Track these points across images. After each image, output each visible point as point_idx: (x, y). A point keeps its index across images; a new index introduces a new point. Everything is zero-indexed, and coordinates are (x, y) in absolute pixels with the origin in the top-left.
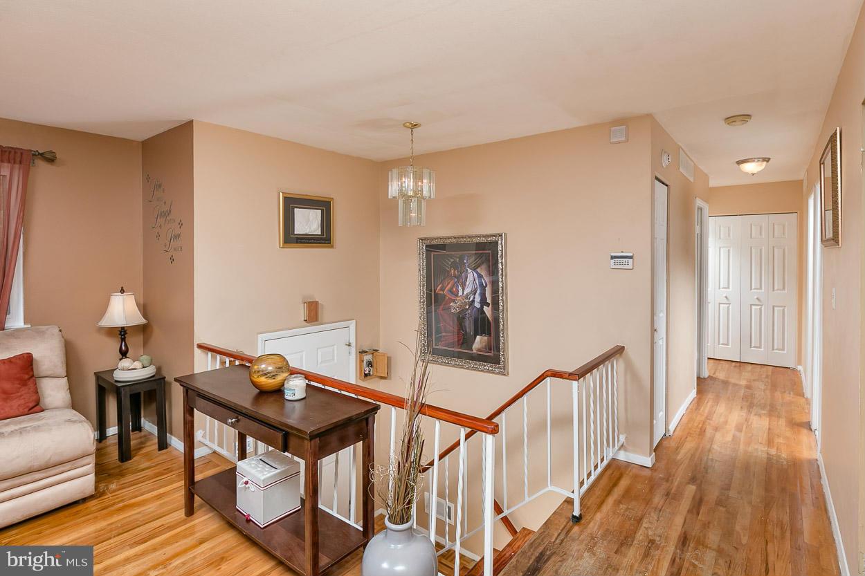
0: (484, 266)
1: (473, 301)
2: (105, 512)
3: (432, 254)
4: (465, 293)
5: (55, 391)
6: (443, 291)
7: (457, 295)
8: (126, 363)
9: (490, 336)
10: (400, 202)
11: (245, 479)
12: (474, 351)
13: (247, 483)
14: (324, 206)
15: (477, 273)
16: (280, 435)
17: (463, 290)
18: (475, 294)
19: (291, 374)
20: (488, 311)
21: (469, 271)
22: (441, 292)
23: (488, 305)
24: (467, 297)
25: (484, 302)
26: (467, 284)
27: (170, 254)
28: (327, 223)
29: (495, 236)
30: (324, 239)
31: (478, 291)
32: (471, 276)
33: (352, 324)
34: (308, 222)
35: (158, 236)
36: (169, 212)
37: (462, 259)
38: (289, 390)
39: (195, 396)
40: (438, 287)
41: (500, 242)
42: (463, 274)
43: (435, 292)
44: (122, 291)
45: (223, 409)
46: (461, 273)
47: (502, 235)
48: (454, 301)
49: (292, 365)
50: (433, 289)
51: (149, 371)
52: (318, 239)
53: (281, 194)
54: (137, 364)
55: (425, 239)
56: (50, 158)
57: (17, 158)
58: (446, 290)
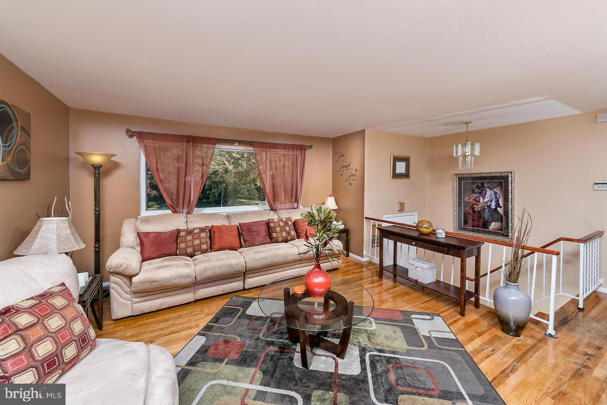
0: (498, 188)
1: (490, 205)
3: (463, 181)
4: (485, 201)
6: (470, 200)
7: (479, 202)
8: (335, 223)
9: (502, 222)
10: (461, 158)
12: (490, 230)
13: (416, 267)
14: (406, 160)
15: (493, 191)
16: (446, 249)
17: (484, 199)
18: (491, 201)
20: (500, 210)
21: (488, 190)
22: (469, 200)
23: (500, 207)
24: (486, 203)
25: (498, 205)
26: (486, 196)
27: (349, 182)
28: (408, 168)
29: (507, 172)
30: (406, 175)
31: (494, 200)
32: (489, 193)
33: (416, 214)
34: (401, 168)
35: (342, 175)
36: (349, 165)
37: (482, 184)
38: (439, 233)
40: (466, 197)
41: (510, 176)
42: (484, 192)
43: (464, 200)
44: (330, 196)
46: (482, 191)
47: (512, 172)
48: (477, 205)
51: (342, 227)
52: (405, 175)
53: (392, 156)
54: (340, 223)
55: (458, 175)
56: (311, 147)
57: (302, 148)
58: (471, 199)
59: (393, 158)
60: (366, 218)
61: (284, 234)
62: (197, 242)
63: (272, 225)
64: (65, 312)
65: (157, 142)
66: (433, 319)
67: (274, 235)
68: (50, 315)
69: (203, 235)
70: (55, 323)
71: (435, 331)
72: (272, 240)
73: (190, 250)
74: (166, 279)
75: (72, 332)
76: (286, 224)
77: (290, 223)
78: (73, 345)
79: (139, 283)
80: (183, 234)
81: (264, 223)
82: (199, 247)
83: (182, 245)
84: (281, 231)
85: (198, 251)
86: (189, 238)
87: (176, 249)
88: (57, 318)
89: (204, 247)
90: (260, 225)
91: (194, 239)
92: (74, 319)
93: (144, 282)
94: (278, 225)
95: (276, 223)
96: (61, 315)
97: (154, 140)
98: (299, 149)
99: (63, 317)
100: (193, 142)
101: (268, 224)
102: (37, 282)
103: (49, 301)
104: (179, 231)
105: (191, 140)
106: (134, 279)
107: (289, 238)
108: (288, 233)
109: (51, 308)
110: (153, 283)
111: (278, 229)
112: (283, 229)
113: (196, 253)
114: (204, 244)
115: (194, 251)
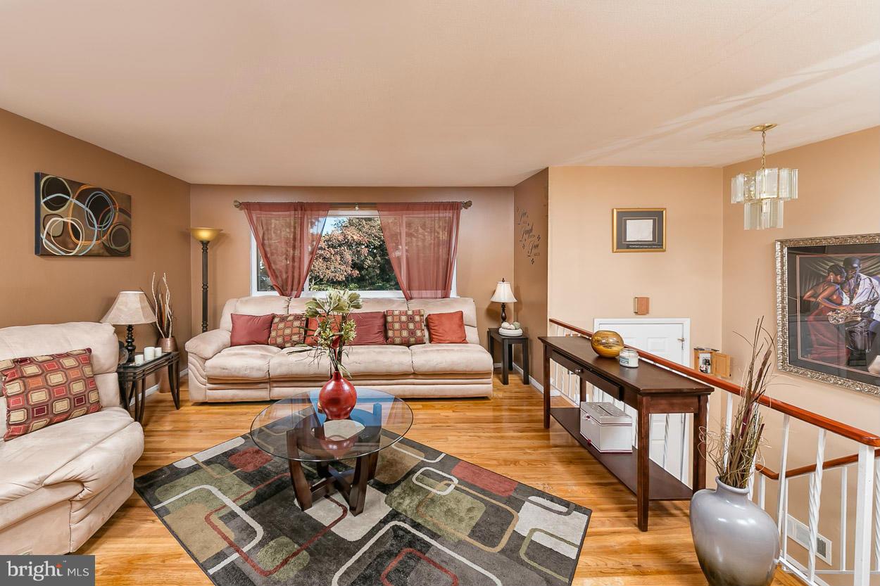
2: (498, 408)
3: (798, 257)
4: (855, 302)
5: (472, 333)
6: (816, 298)
7: (840, 305)
8: (505, 324)
10: (747, 207)
11: (587, 415)
12: (871, 373)
13: (588, 417)
14: (657, 216)
16: (616, 389)
17: (852, 298)
18: (873, 304)
19: (625, 347)
21: (863, 276)
22: (813, 300)
24: (858, 307)
26: (859, 292)
27: (531, 258)
28: (658, 231)
30: (656, 244)
32: (866, 283)
33: (687, 322)
34: (639, 231)
35: (524, 247)
36: (532, 230)
37: (848, 262)
38: (624, 358)
39: (551, 351)
40: (806, 293)
42: (852, 281)
43: (801, 298)
44: (503, 281)
45: (572, 362)
46: (848, 279)
48: (834, 310)
49: (626, 342)
50: (798, 295)
51: (519, 332)
52: (650, 245)
53: (615, 211)
54: (512, 326)
55: (786, 241)
56: (468, 205)
57: (455, 207)
58: (820, 298)
59: (618, 213)
60: (551, 321)
61: (405, 333)
62: (288, 331)
63: (389, 319)
64: (70, 372)
65: (265, 213)
66: (568, 514)
67: (390, 333)
68: (55, 371)
69: (297, 323)
70: (56, 378)
71: (546, 533)
72: (387, 341)
73: (280, 340)
74: (236, 368)
75: (70, 390)
76: (411, 319)
77: (417, 318)
78: (66, 402)
79: (210, 368)
80: (276, 320)
81: (382, 314)
82: (289, 338)
83: (273, 334)
84: (401, 329)
85: (288, 342)
86: (281, 325)
87: (267, 336)
88: (60, 375)
89: (295, 338)
90: (374, 317)
91: (286, 327)
92: (76, 380)
93: (215, 368)
94: (398, 320)
95: (395, 317)
96: (65, 373)
97: (261, 210)
98: (448, 208)
99: (66, 376)
100: (302, 210)
101: (385, 316)
102: (70, 345)
103: (61, 361)
104: (274, 317)
105: (299, 208)
106: (208, 363)
107: (412, 340)
108: (412, 333)
109: (58, 366)
110: (224, 371)
111: (397, 326)
112: (404, 326)
113: (287, 345)
114: (295, 334)
115: (285, 342)
